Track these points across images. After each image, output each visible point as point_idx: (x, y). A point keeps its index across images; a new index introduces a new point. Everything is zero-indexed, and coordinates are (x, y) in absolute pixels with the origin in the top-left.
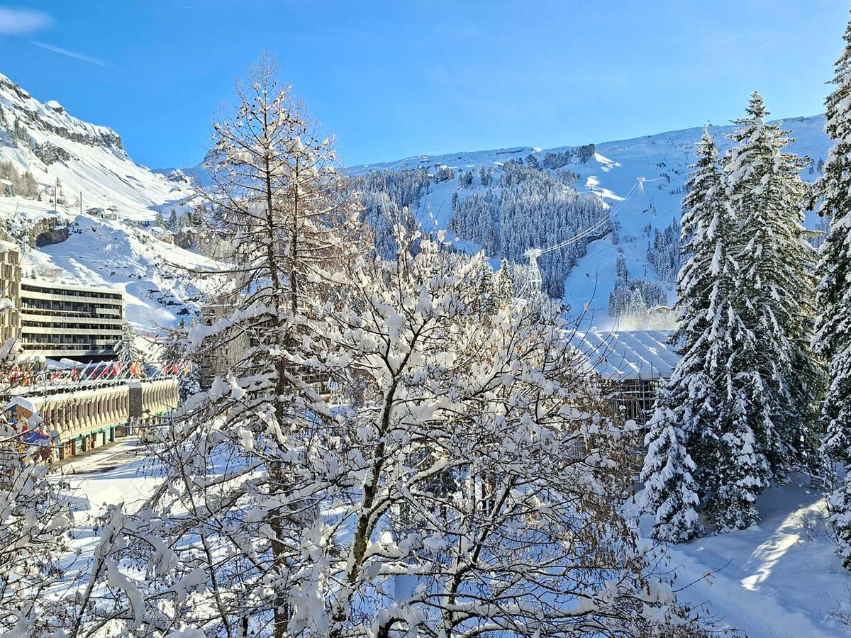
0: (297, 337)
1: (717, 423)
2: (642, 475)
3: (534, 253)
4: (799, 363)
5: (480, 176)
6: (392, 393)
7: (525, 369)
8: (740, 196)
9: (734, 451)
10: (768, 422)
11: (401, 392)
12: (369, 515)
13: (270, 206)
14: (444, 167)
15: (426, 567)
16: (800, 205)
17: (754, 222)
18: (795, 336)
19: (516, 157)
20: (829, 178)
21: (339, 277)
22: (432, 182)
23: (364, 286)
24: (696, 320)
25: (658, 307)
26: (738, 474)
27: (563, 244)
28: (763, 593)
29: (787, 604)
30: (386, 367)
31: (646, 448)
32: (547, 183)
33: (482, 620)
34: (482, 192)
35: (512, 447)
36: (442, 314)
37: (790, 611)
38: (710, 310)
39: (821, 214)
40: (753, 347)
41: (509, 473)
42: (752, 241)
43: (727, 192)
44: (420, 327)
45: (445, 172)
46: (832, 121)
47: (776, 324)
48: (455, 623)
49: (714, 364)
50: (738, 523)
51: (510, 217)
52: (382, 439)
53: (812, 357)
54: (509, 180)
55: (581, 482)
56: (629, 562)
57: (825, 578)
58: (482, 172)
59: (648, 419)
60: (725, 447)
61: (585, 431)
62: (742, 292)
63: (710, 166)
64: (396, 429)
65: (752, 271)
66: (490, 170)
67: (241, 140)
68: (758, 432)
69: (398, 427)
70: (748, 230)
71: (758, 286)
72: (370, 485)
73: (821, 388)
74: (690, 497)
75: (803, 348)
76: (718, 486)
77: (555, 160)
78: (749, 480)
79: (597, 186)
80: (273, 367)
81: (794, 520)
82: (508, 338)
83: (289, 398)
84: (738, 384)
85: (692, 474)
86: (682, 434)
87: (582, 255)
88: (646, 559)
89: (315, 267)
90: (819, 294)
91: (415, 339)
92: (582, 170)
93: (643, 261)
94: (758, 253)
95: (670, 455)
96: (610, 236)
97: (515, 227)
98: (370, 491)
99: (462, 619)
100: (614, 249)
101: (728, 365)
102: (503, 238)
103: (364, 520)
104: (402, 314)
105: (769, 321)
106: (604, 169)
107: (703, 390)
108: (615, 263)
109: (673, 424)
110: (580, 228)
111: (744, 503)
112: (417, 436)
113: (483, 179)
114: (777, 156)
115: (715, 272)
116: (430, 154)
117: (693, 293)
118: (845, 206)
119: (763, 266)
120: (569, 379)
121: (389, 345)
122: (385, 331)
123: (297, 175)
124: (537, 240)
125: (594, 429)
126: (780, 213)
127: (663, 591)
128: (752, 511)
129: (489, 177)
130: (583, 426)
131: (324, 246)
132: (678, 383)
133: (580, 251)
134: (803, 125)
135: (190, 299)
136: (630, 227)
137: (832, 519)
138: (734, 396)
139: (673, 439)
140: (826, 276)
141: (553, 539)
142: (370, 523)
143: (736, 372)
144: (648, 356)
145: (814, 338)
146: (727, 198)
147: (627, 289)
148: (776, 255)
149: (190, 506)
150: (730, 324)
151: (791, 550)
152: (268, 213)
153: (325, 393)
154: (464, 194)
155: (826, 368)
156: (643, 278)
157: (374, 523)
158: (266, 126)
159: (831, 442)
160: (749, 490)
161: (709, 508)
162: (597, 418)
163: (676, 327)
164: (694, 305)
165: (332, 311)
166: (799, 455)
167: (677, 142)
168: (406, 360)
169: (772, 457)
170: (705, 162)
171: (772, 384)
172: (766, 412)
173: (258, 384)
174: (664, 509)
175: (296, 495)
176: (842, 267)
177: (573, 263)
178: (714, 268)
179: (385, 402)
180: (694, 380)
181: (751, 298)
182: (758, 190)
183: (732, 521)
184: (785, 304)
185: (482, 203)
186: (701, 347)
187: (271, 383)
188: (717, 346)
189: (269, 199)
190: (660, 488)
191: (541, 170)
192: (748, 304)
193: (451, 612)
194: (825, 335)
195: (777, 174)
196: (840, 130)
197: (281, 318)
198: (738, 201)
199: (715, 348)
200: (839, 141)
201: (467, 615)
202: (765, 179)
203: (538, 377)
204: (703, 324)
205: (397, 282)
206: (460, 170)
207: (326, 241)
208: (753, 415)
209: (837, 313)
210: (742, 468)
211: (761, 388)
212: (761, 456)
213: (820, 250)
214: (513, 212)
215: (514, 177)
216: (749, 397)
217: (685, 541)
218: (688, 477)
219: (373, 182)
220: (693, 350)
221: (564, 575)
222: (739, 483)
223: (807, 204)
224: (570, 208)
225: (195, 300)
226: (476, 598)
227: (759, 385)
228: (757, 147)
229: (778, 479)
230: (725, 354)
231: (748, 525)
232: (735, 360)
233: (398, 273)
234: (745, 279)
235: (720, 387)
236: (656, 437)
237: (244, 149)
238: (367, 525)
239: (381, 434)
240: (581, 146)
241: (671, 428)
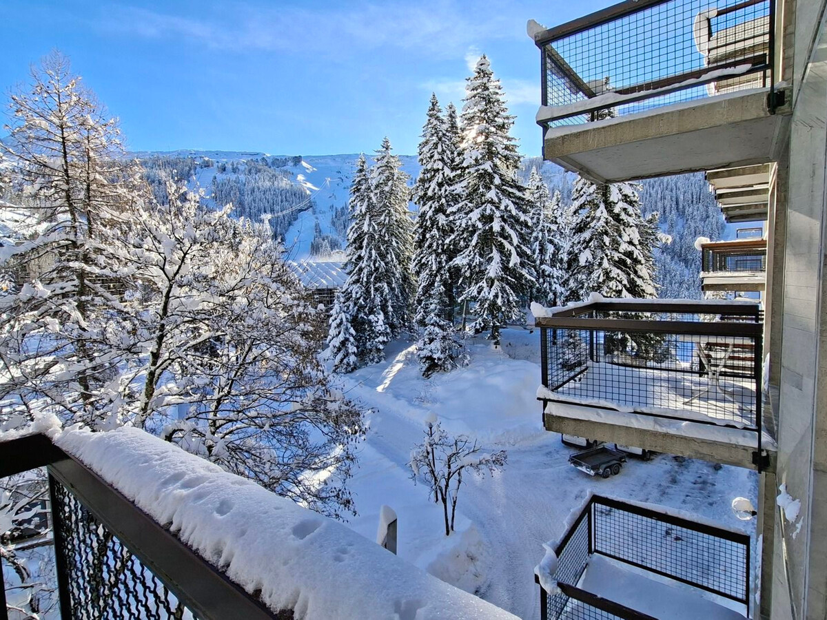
0: (93, 256)
1: (366, 310)
2: (328, 341)
3: (267, 217)
4: (405, 278)
5: (231, 167)
6: (169, 292)
7: (259, 276)
8: (378, 191)
9: (374, 324)
10: (390, 309)
11: (176, 291)
12: (155, 370)
13: (66, 162)
14: (206, 159)
15: (196, 397)
16: (406, 199)
17: (385, 205)
18: (403, 265)
19: (254, 158)
20: (420, 185)
21: (125, 216)
22: (198, 167)
23: (144, 219)
24: (356, 256)
25: (337, 250)
26: (376, 336)
27: (284, 212)
28: (386, 393)
29: (397, 396)
30: (164, 276)
31: (330, 326)
32: (273, 175)
33: (235, 423)
34: (233, 177)
35: (251, 322)
36: (204, 241)
37: (399, 399)
38: (363, 250)
39: (416, 203)
40: (384, 270)
41: (250, 338)
42: (384, 215)
43: (372, 188)
44: (187, 248)
45: (207, 162)
46: (421, 157)
47: (394, 259)
48: (218, 428)
49: (365, 279)
50: (375, 360)
51: (251, 193)
52: (163, 322)
53: (411, 276)
54: (250, 171)
55: (293, 340)
56: (320, 381)
57: (415, 382)
58: (233, 165)
59: (332, 309)
60: (370, 322)
61: (296, 311)
62: (379, 242)
63: (364, 173)
64: (173, 315)
65: (384, 231)
66: (237, 164)
67: (38, 111)
68: (386, 313)
69: (174, 313)
70: (382, 209)
71: (386, 239)
72: (155, 351)
73: (414, 291)
74: (351, 349)
75: (407, 271)
76: (366, 342)
77: (278, 163)
78: (381, 339)
79: (304, 180)
80: (75, 277)
81: (401, 356)
82: (249, 259)
83: (89, 298)
84: (376, 290)
85: (353, 337)
86: (348, 316)
87: (295, 219)
88: (329, 379)
89: (105, 208)
90: (414, 244)
91: (184, 257)
92: (295, 171)
93: (329, 225)
94: (387, 221)
95: (343, 328)
96: (311, 209)
97: (254, 201)
98: (156, 356)
99: (222, 425)
100: (313, 217)
101: (372, 280)
102: (247, 206)
103: (152, 374)
104: (173, 239)
105: (391, 257)
106: (307, 171)
107: (360, 293)
108: (314, 225)
109: (344, 312)
110: (294, 204)
111: (378, 350)
112: (188, 319)
113: (233, 169)
114: (396, 171)
115: (366, 231)
116: (196, 149)
117: (354, 242)
118: (427, 200)
119: (389, 228)
120: (286, 283)
121: (165, 260)
122: (162, 251)
123: (89, 142)
124: (268, 209)
125: (301, 309)
126: (397, 201)
127: (338, 394)
128: (382, 354)
129: (237, 168)
130: (295, 308)
131: (113, 194)
132: (347, 290)
133: (294, 217)
134: (408, 159)
135: (4, 236)
136: (322, 205)
137: (418, 354)
138: (374, 296)
139: (344, 320)
140: (418, 234)
141: (277, 372)
142: (156, 375)
143: (376, 283)
144: (331, 276)
145: (412, 266)
146: (372, 191)
147: (321, 240)
148: (395, 223)
149: (9, 376)
150: (373, 258)
151: (399, 371)
152: (65, 167)
153: (124, 302)
154: (221, 177)
155: (416, 281)
156: (329, 234)
157: (160, 375)
158: (60, 103)
159: (418, 317)
160: (381, 343)
161: (362, 354)
162: (302, 303)
163: (345, 260)
164: (355, 248)
165: (119, 235)
166: (404, 325)
167: (347, 161)
168: (178, 270)
169: (392, 326)
170: (361, 171)
171: (392, 289)
172: (389, 304)
173: (62, 288)
174: (340, 356)
175: (98, 361)
176: (424, 231)
177: (290, 224)
178: (365, 228)
179: (164, 298)
180: (355, 288)
181: (383, 245)
182: (387, 189)
183: (373, 360)
184: (399, 248)
185: (232, 184)
186: (359, 270)
187: (73, 288)
188: (366, 270)
189: (65, 157)
190: (337, 346)
191: (270, 167)
192: (382, 248)
193: (214, 422)
194: (417, 264)
195: (396, 181)
196: (424, 161)
197: (79, 243)
198: (377, 193)
199: (365, 271)
200: (424, 167)
201: (225, 422)
202: (390, 183)
203: (267, 281)
204: (360, 258)
205: (169, 218)
206: (218, 162)
207: (115, 190)
208: (384, 305)
209: (422, 253)
210: (378, 332)
211: (387, 292)
212: (387, 326)
213: (415, 222)
214: (253, 191)
215: (253, 170)
216: (382, 296)
217: (350, 372)
218: (352, 339)
219: (155, 163)
220: (355, 272)
221: (284, 393)
222: (376, 340)
223: (409, 198)
224: (288, 191)
225: (9, 237)
226: (230, 411)
227: (387, 290)
228: (386, 166)
229: (394, 337)
230: (370, 274)
231: (380, 361)
232: (375, 277)
233: (170, 212)
234: (380, 235)
235: (368, 292)
236: (336, 319)
237: (41, 118)
238: (154, 377)
239: (162, 319)
240: (294, 156)
241: (343, 313)
